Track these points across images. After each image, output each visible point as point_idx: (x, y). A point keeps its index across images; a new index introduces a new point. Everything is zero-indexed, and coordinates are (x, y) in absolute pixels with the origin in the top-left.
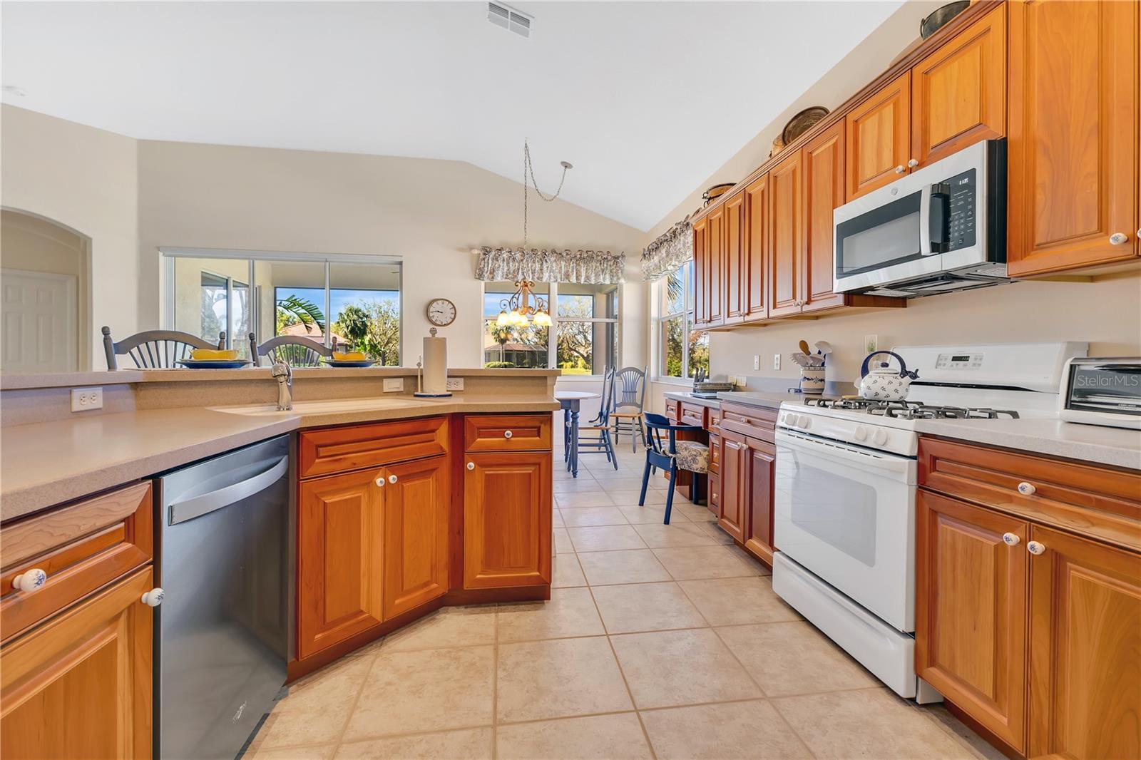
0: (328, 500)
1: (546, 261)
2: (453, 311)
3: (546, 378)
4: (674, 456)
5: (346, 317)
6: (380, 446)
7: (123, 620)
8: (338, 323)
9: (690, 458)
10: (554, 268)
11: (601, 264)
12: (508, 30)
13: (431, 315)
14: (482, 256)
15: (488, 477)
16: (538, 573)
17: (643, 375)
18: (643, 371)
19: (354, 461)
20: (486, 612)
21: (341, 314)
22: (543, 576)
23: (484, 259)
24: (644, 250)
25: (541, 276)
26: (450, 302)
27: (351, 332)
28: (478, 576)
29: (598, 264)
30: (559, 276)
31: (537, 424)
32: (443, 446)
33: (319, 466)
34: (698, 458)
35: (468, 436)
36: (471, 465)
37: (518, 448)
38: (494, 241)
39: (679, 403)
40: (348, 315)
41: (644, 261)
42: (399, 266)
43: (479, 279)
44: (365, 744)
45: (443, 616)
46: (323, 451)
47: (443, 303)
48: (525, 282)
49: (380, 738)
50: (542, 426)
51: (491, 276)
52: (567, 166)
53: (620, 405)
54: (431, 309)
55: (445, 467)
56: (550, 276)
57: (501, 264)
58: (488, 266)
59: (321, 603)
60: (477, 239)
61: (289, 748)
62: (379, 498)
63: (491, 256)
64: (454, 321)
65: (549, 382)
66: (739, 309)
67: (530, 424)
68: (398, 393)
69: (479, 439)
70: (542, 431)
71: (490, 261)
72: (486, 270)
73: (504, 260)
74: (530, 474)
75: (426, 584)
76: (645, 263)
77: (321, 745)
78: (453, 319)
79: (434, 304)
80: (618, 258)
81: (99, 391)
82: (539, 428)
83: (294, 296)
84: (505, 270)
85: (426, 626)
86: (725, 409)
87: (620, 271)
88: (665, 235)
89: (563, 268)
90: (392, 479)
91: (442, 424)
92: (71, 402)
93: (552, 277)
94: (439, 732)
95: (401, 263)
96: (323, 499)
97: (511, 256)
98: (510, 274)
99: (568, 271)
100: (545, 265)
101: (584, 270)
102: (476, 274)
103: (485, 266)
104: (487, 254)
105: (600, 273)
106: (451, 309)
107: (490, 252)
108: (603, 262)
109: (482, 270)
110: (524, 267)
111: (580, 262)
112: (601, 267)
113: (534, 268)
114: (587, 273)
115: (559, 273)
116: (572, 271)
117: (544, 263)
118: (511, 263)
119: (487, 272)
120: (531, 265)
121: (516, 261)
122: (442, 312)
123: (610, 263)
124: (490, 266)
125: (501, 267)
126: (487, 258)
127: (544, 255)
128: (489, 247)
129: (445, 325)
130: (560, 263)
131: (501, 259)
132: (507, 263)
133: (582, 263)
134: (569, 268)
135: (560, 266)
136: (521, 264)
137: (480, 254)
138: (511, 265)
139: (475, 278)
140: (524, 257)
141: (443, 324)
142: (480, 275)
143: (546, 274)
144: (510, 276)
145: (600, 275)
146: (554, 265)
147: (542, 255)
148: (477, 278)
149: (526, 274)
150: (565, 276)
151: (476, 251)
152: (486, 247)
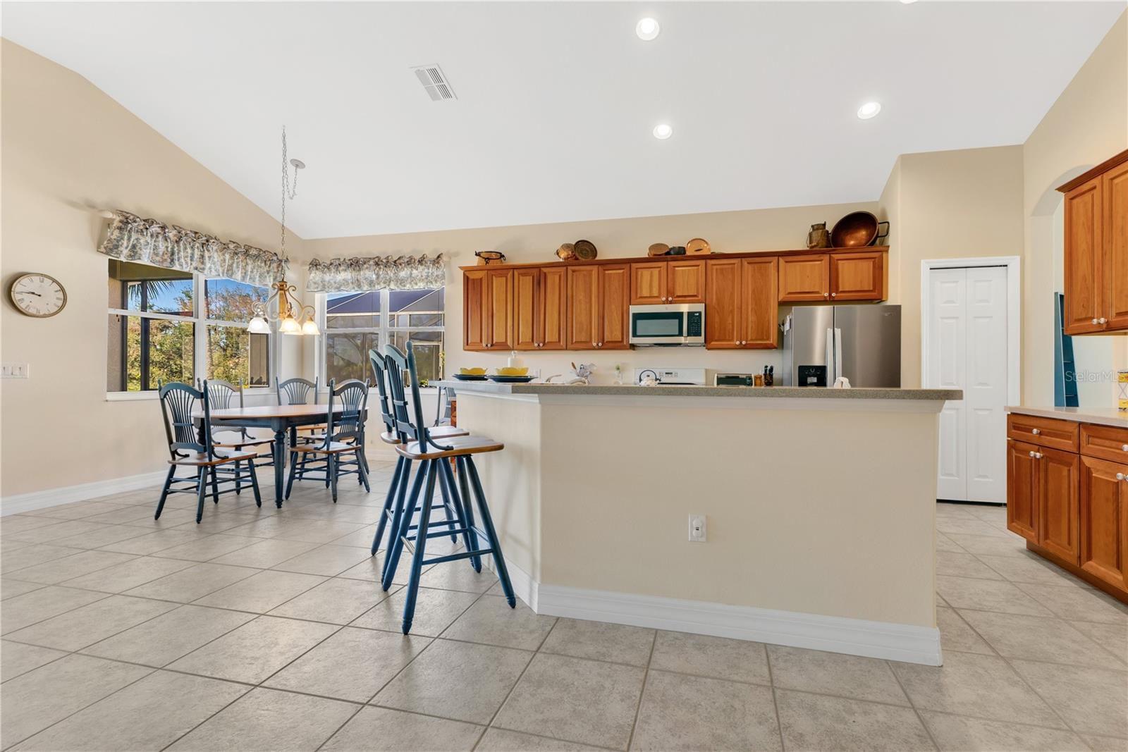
2: (60, 295)
10: (215, 260)
13: (17, 297)
14: (117, 224)
25: (201, 266)
26: (54, 281)
30: (220, 270)
43: (106, 253)
47: (42, 282)
51: (130, 254)
54: (17, 287)
57: (150, 241)
58: (129, 239)
60: (112, 198)
63: (135, 227)
71: (133, 235)
72: (125, 245)
78: (61, 308)
79: (24, 280)
80: (282, 262)
84: (151, 250)
93: (213, 270)
97: (162, 233)
98: (157, 256)
99: (231, 265)
100: (207, 254)
101: (249, 268)
102: (102, 246)
103: (122, 239)
104: (128, 223)
105: (266, 274)
106: (56, 291)
107: (135, 222)
108: (268, 263)
109: (115, 242)
110: (179, 251)
111: (246, 258)
112: (267, 268)
113: (193, 255)
114: (252, 272)
115: (222, 266)
116: (238, 267)
117: (206, 251)
118: (161, 243)
119: (126, 248)
120: (189, 251)
121: (169, 240)
122: (39, 296)
123: (275, 265)
124: (132, 240)
125: (150, 245)
126: (129, 229)
127: (207, 241)
128: (132, 215)
129: (45, 316)
130: (224, 255)
131: (149, 234)
132: (155, 241)
133: (248, 260)
134: (233, 263)
135: (222, 258)
136: (175, 246)
137: (114, 219)
138: (160, 245)
139: (98, 251)
140: (180, 238)
141: (42, 313)
142: (111, 249)
143: (208, 265)
144: (158, 259)
145: (266, 277)
146: (216, 255)
147: (204, 240)
148: (102, 252)
149: (182, 260)
150: (228, 270)
151: (110, 215)
152: (128, 213)
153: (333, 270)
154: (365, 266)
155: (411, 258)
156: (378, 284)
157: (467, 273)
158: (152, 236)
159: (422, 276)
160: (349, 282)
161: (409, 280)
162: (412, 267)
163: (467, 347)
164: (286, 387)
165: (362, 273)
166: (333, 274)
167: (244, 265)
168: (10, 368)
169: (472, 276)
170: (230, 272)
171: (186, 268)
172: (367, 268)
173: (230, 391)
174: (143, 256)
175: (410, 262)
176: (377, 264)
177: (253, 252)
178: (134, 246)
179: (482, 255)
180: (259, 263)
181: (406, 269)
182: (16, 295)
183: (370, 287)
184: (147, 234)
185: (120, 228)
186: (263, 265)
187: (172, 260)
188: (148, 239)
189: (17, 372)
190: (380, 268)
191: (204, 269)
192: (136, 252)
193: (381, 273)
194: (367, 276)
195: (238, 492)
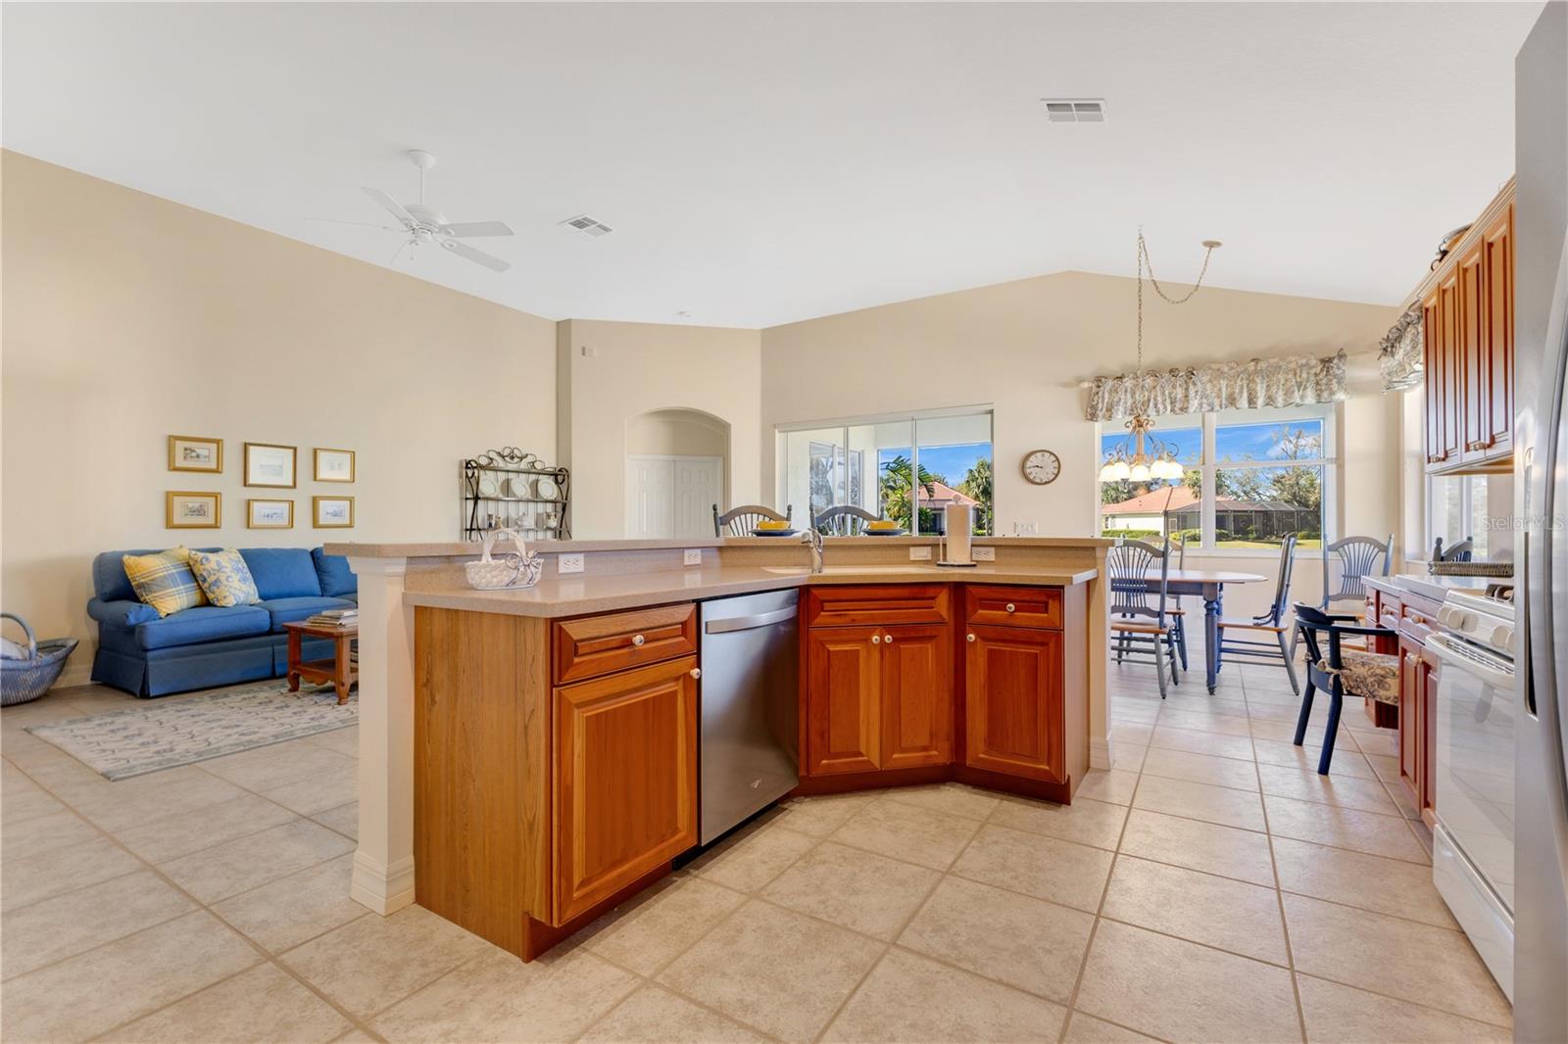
0: (832, 648)
1: (1194, 384)
2: (1056, 464)
3: (1094, 548)
4: (1335, 671)
5: (977, 475)
6: (877, 607)
7: (681, 680)
8: (968, 482)
9: (1372, 679)
10: (1209, 392)
11: (1295, 374)
12: (1077, 122)
14: (1095, 390)
15: (991, 651)
16: (1047, 768)
17: (1385, 549)
18: (1386, 544)
19: (853, 618)
20: (992, 796)
21: (971, 471)
22: (1053, 772)
23: (1097, 393)
24: (1381, 343)
25: (1185, 406)
26: (1051, 453)
27: (983, 492)
28: (982, 756)
29: (1290, 376)
30: (1217, 402)
31: (1044, 599)
32: (942, 614)
33: (823, 618)
34: (1388, 680)
35: (969, 608)
36: (971, 637)
37: (1024, 624)
38: (1114, 366)
39: (1378, 592)
40: (979, 472)
41: (1384, 359)
42: (989, 415)
43: (1091, 420)
44: (842, 847)
45: (947, 788)
46: (827, 606)
47: (1043, 456)
48: (1138, 421)
49: (853, 847)
50: (1051, 601)
51: (1108, 414)
52: (1211, 245)
53: (1338, 598)
54: (1029, 464)
55: (946, 636)
56: (1201, 405)
57: (1123, 396)
58: (1103, 402)
59: (826, 735)
60: (1088, 369)
61: (792, 831)
62: (876, 655)
63: (1108, 388)
64: (1058, 479)
65: (1099, 553)
66: (1479, 439)
67: (1036, 598)
68: (926, 562)
69: (980, 611)
70: (1050, 607)
71: (1106, 395)
72: (1101, 408)
73: (1126, 391)
74: (1036, 654)
75: (925, 749)
76: (1388, 363)
77: (812, 837)
78: (1057, 475)
79: (1032, 458)
80: (1330, 360)
81: (699, 551)
82: (1047, 603)
83: (900, 457)
84: (1129, 404)
85: (926, 791)
86: (1405, 603)
87: (1334, 381)
88: (1406, 315)
89: (1224, 389)
90: (888, 638)
91: (941, 592)
92: (683, 559)
93: (1205, 406)
94: (897, 860)
95: (991, 412)
96: (828, 646)
102: (1088, 413)
103: (1099, 402)
104: (1101, 386)
106: (1053, 462)
107: (1106, 383)
109: (1095, 408)
122: (1043, 467)
124: (1106, 402)
129: (1046, 483)
131: (1122, 390)
137: (1091, 387)
139: (1086, 419)
141: (1044, 481)
142: (1093, 415)
148: (1089, 420)
151: (1087, 383)
152: (1098, 376)
168: (1025, 525)
174: (1117, 413)
182: (1028, 469)
189: (1030, 529)
192: (1112, 411)
195: (1119, 663)
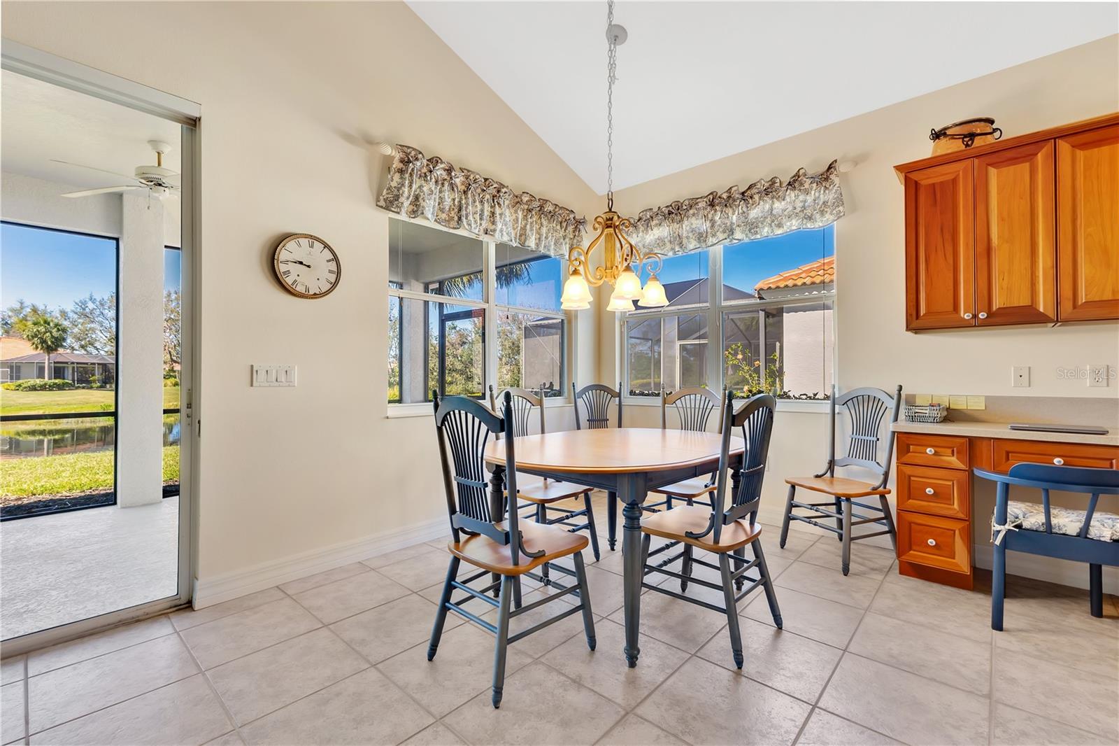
1: (500, 205)
2: (333, 266)
10: (507, 219)
11: (562, 227)
13: (282, 268)
14: (397, 164)
25: (491, 227)
26: (326, 246)
30: (512, 233)
47: (312, 246)
54: (283, 255)
56: (502, 231)
58: (411, 186)
63: (418, 168)
71: (415, 179)
72: (406, 194)
78: (334, 285)
79: (291, 244)
80: (580, 223)
84: (437, 202)
89: (520, 221)
93: (504, 234)
97: (449, 179)
98: (443, 212)
99: (524, 229)
100: (498, 211)
101: (544, 230)
102: (381, 197)
103: (403, 185)
104: (409, 162)
105: (562, 240)
106: (328, 261)
107: (417, 159)
108: (564, 224)
109: (396, 192)
110: (467, 204)
111: (540, 218)
112: (562, 233)
113: (482, 211)
114: (546, 238)
115: (514, 229)
116: (531, 230)
117: (497, 206)
118: (447, 193)
119: (408, 198)
120: (479, 207)
121: (455, 189)
122: (309, 266)
123: (571, 228)
124: (413, 189)
125: (434, 196)
126: (410, 170)
127: (499, 191)
128: (414, 149)
129: (315, 296)
130: (516, 212)
131: (433, 180)
132: (440, 192)
133: (543, 220)
134: (526, 224)
135: (514, 217)
136: (463, 197)
137: (394, 157)
138: (446, 197)
139: (377, 205)
140: (468, 189)
141: (311, 292)
142: (391, 202)
143: (499, 226)
144: (444, 216)
145: (562, 244)
146: (507, 213)
147: (495, 191)
148: (382, 207)
149: (471, 217)
150: (521, 236)
151: (388, 151)
152: (409, 147)
153: (642, 228)
154: (691, 212)
155: (773, 182)
156: (713, 236)
157: (914, 176)
158: (436, 182)
159: (795, 208)
160: (666, 240)
161: (769, 220)
162: (773, 198)
163: (915, 324)
164: (584, 396)
165: (686, 223)
166: (641, 234)
167: (538, 227)
168: (274, 371)
169: (925, 179)
170: (523, 237)
171: (475, 228)
172: (694, 215)
173: (529, 404)
174: (427, 209)
175: (771, 189)
176: (712, 205)
177: (549, 208)
178: (417, 198)
179: (948, 132)
180: (555, 225)
181: (762, 203)
182: (280, 264)
183: (700, 242)
184: (431, 179)
185: (401, 171)
186: (559, 227)
187: (460, 219)
188: (432, 185)
189: (283, 378)
190: (716, 211)
191: (494, 231)
192: (419, 205)
193: (717, 218)
194: (694, 226)
